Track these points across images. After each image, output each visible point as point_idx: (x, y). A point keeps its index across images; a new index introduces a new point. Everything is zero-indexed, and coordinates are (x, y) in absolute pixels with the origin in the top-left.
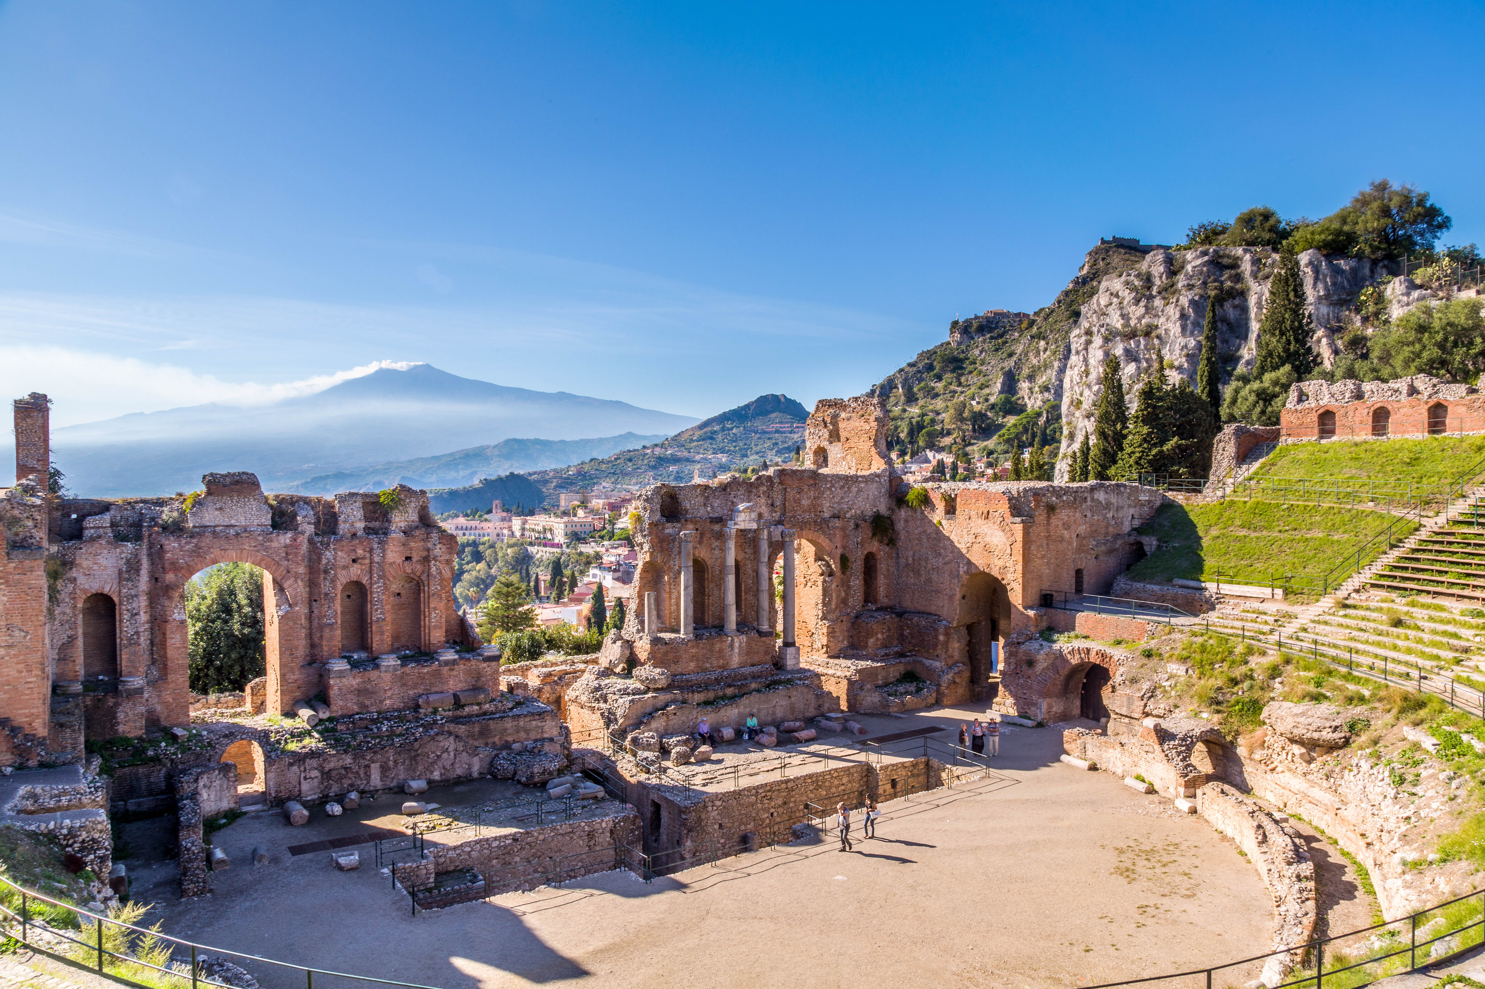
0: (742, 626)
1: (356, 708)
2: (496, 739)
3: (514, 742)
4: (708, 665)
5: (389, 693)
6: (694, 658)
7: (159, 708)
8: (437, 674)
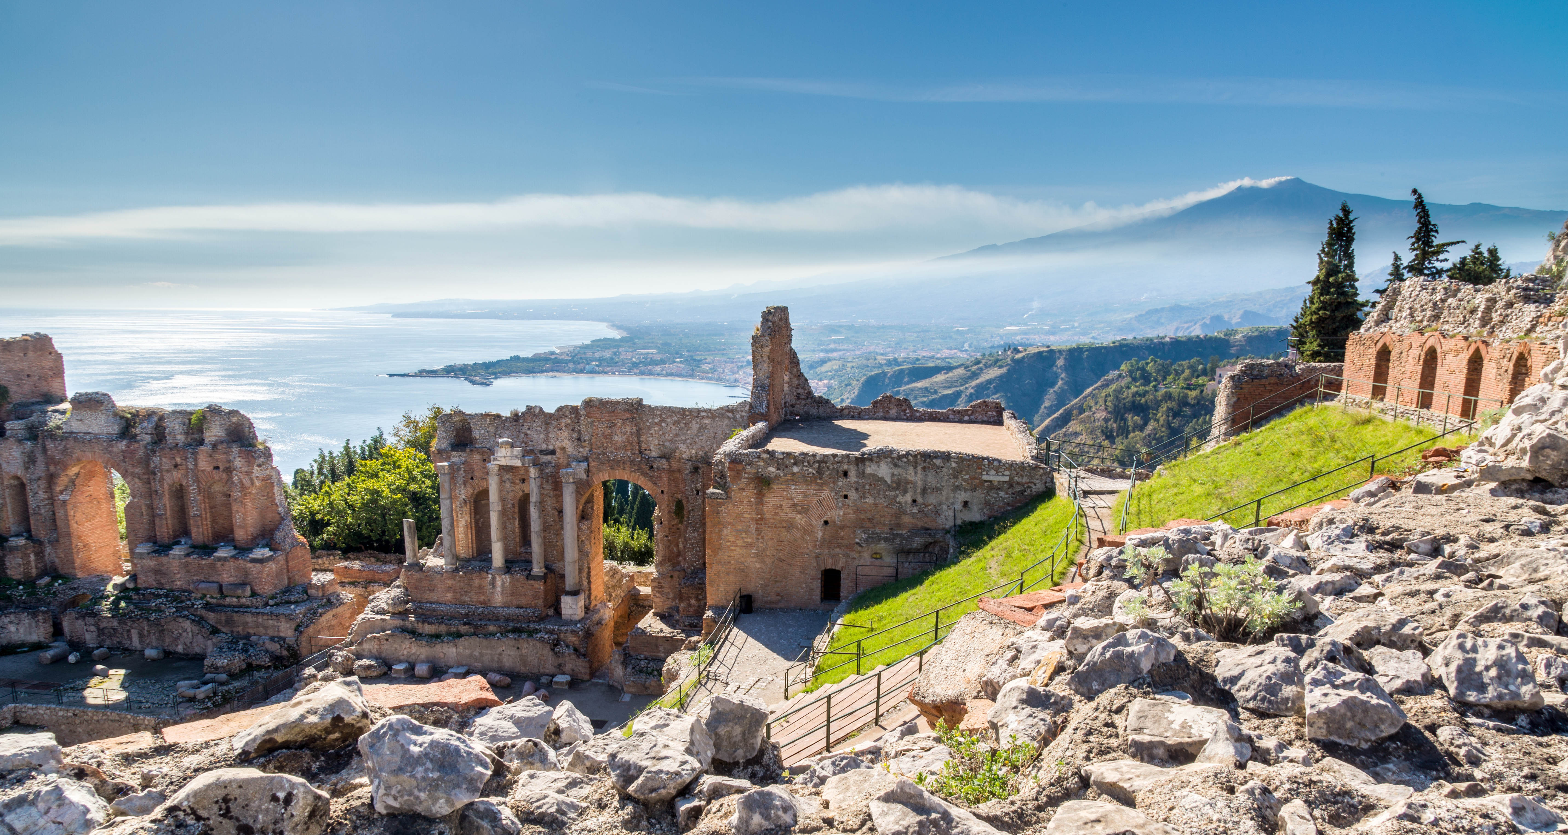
0: (509, 565)
1: (155, 584)
2: (240, 629)
3: (255, 634)
4: (467, 599)
5: (178, 576)
6: (449, 589)
7: (57, 560)
8: (212, 566)
